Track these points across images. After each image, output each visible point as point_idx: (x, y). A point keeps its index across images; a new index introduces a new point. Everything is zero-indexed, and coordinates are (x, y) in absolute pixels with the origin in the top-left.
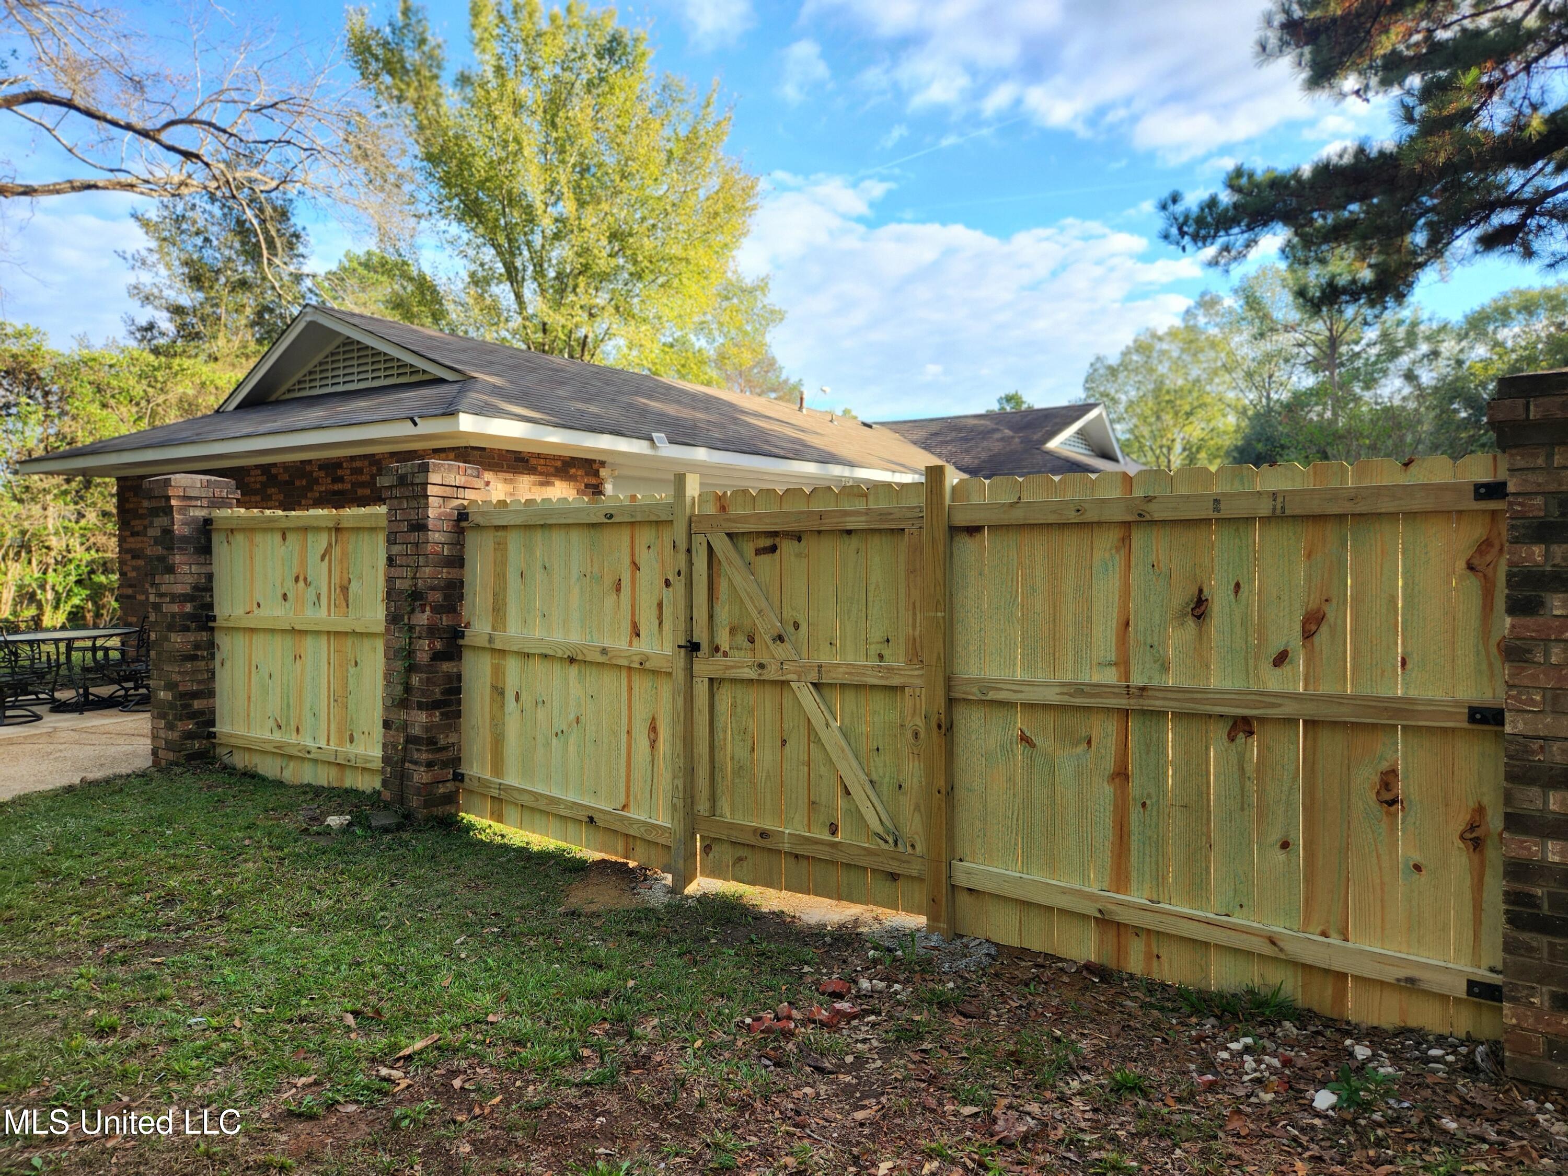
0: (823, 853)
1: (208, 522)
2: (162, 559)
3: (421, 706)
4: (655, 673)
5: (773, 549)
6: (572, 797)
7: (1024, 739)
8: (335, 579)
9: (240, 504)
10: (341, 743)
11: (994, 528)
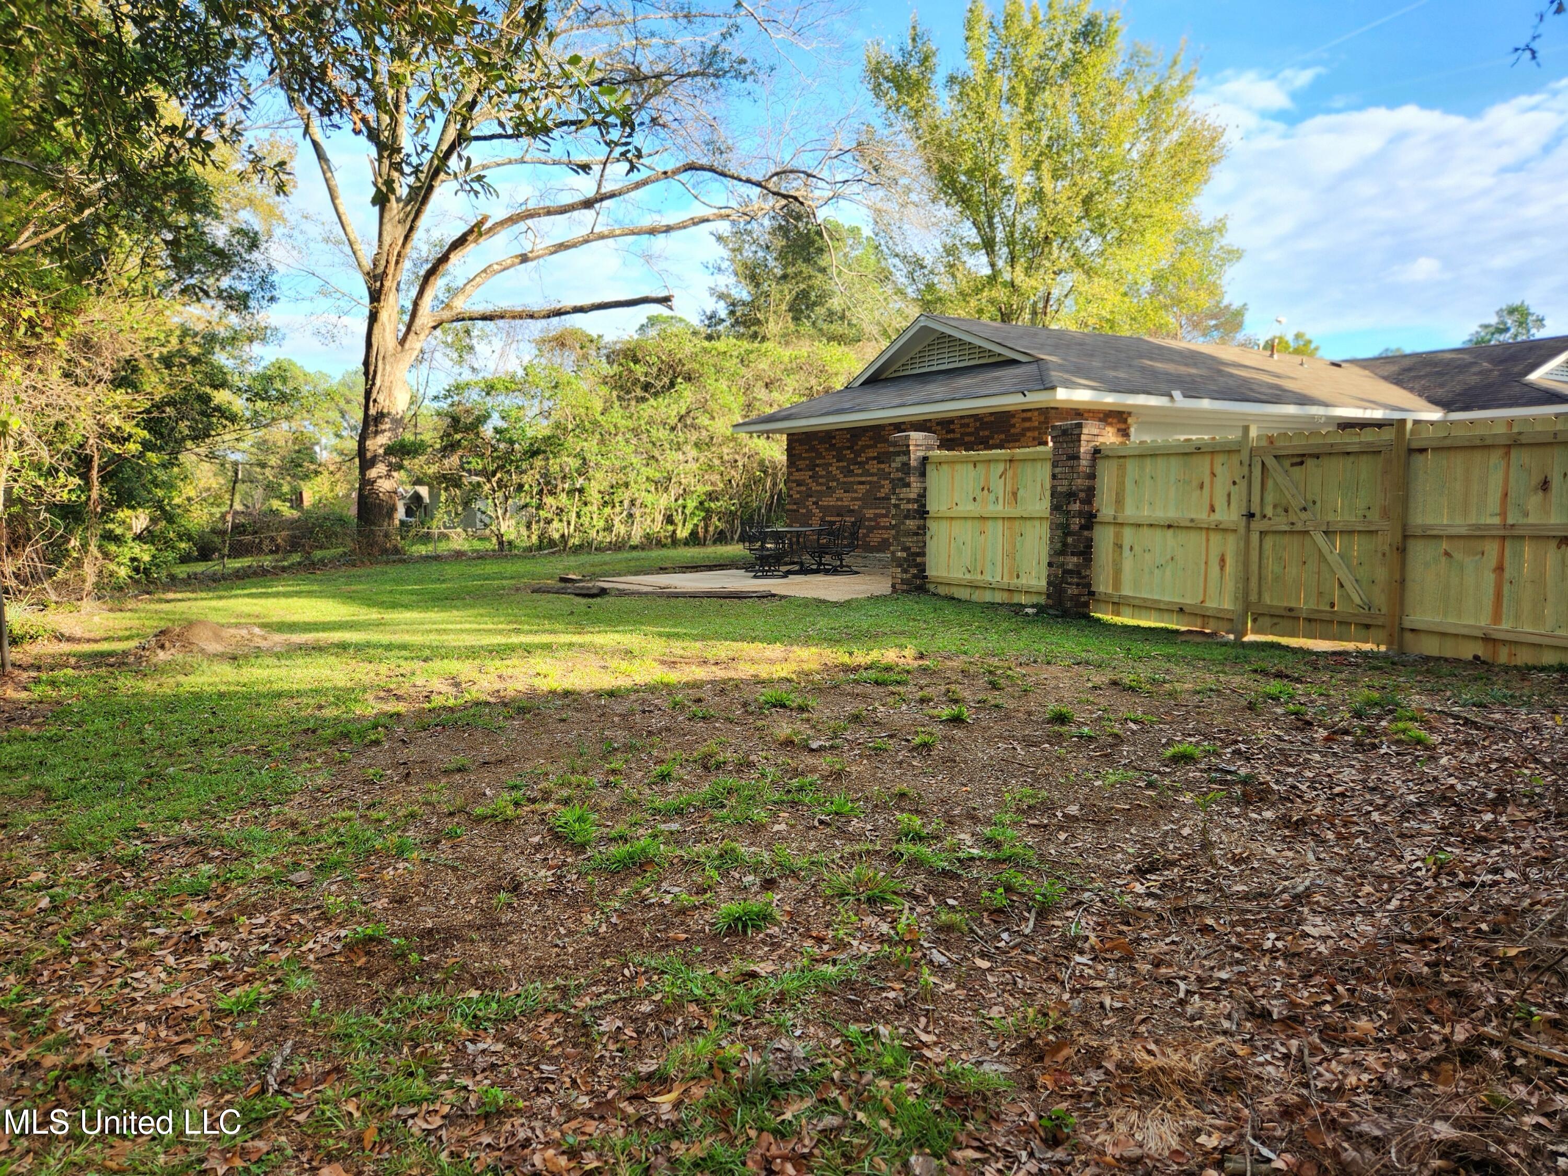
0: (1327, 617)
1: (925, 458)
2: (901, 479)
3: (1073, 554)
4: (1225, 530)
5: (1302, 463)
6: (1167, 599)
7: (1447, 554)
8: (1008, 488)
9: (939, 448)
10: (1011, 577)
11: (1435, 449)
